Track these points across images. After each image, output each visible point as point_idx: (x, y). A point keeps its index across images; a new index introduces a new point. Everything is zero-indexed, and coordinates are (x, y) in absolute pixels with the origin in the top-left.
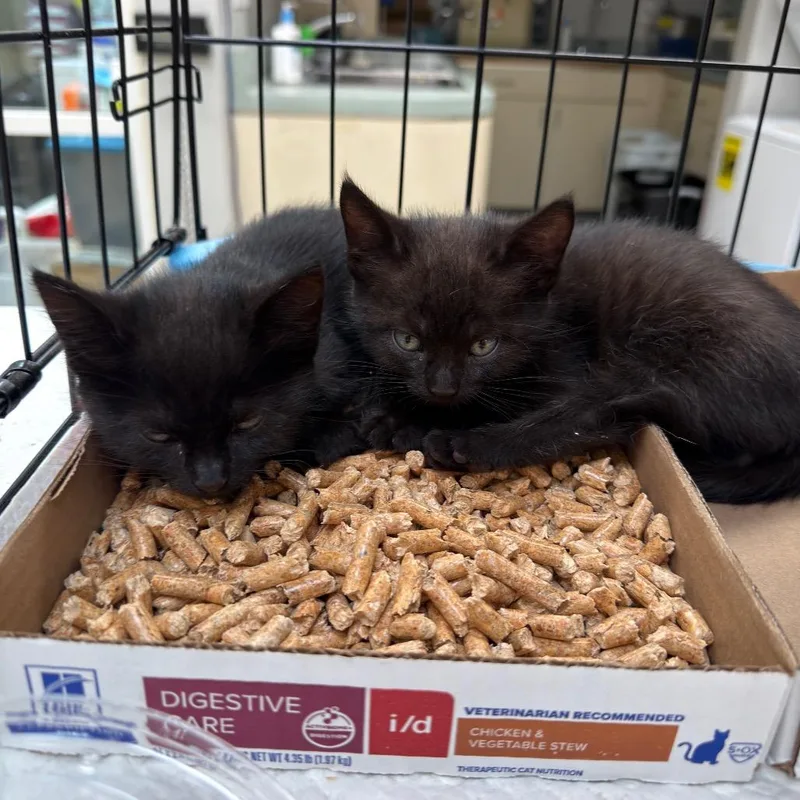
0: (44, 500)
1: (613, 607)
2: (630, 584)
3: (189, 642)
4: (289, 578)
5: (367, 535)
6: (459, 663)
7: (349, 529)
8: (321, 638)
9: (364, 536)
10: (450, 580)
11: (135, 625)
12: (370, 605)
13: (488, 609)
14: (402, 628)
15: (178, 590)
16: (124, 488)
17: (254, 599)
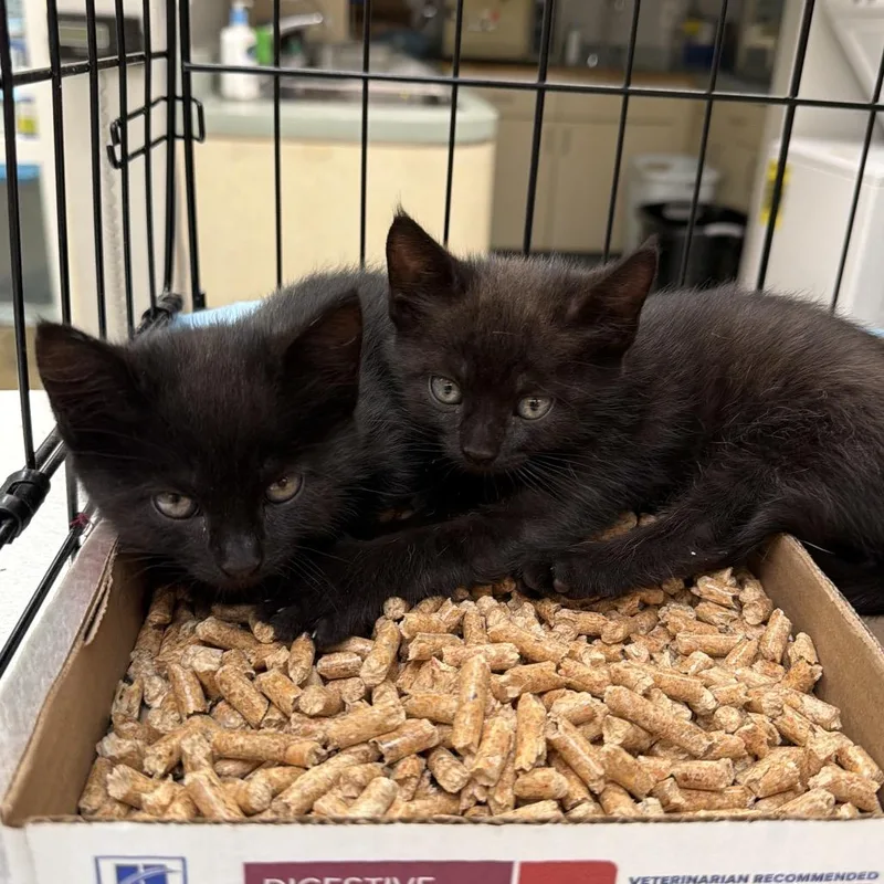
0: (78, 646)
1: (764, 747)
2: (779, 719)
3: (274, 816)
4: (384, 730)
5: (475, 674)
6: (626, 825)
7: (443, 666)
8: (429, 803)
9: (472, 674)
10: (577, 725)
11: (208, 799)
12: (488, 759)
13: (629, 758)
14: (529, 786)
15: (247, 751)
16: (150, 625)
17: (343, 759)
